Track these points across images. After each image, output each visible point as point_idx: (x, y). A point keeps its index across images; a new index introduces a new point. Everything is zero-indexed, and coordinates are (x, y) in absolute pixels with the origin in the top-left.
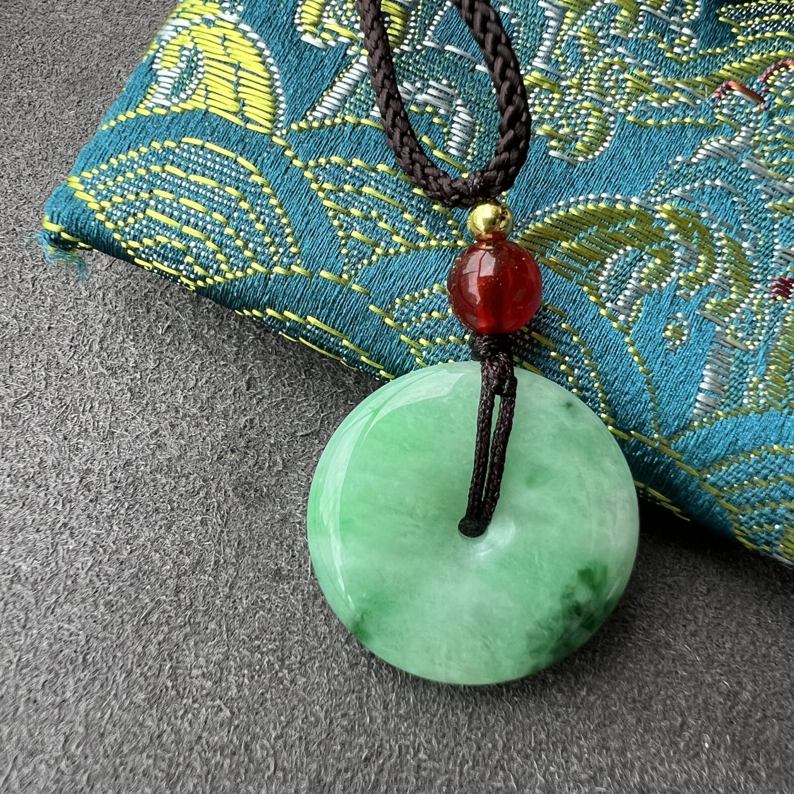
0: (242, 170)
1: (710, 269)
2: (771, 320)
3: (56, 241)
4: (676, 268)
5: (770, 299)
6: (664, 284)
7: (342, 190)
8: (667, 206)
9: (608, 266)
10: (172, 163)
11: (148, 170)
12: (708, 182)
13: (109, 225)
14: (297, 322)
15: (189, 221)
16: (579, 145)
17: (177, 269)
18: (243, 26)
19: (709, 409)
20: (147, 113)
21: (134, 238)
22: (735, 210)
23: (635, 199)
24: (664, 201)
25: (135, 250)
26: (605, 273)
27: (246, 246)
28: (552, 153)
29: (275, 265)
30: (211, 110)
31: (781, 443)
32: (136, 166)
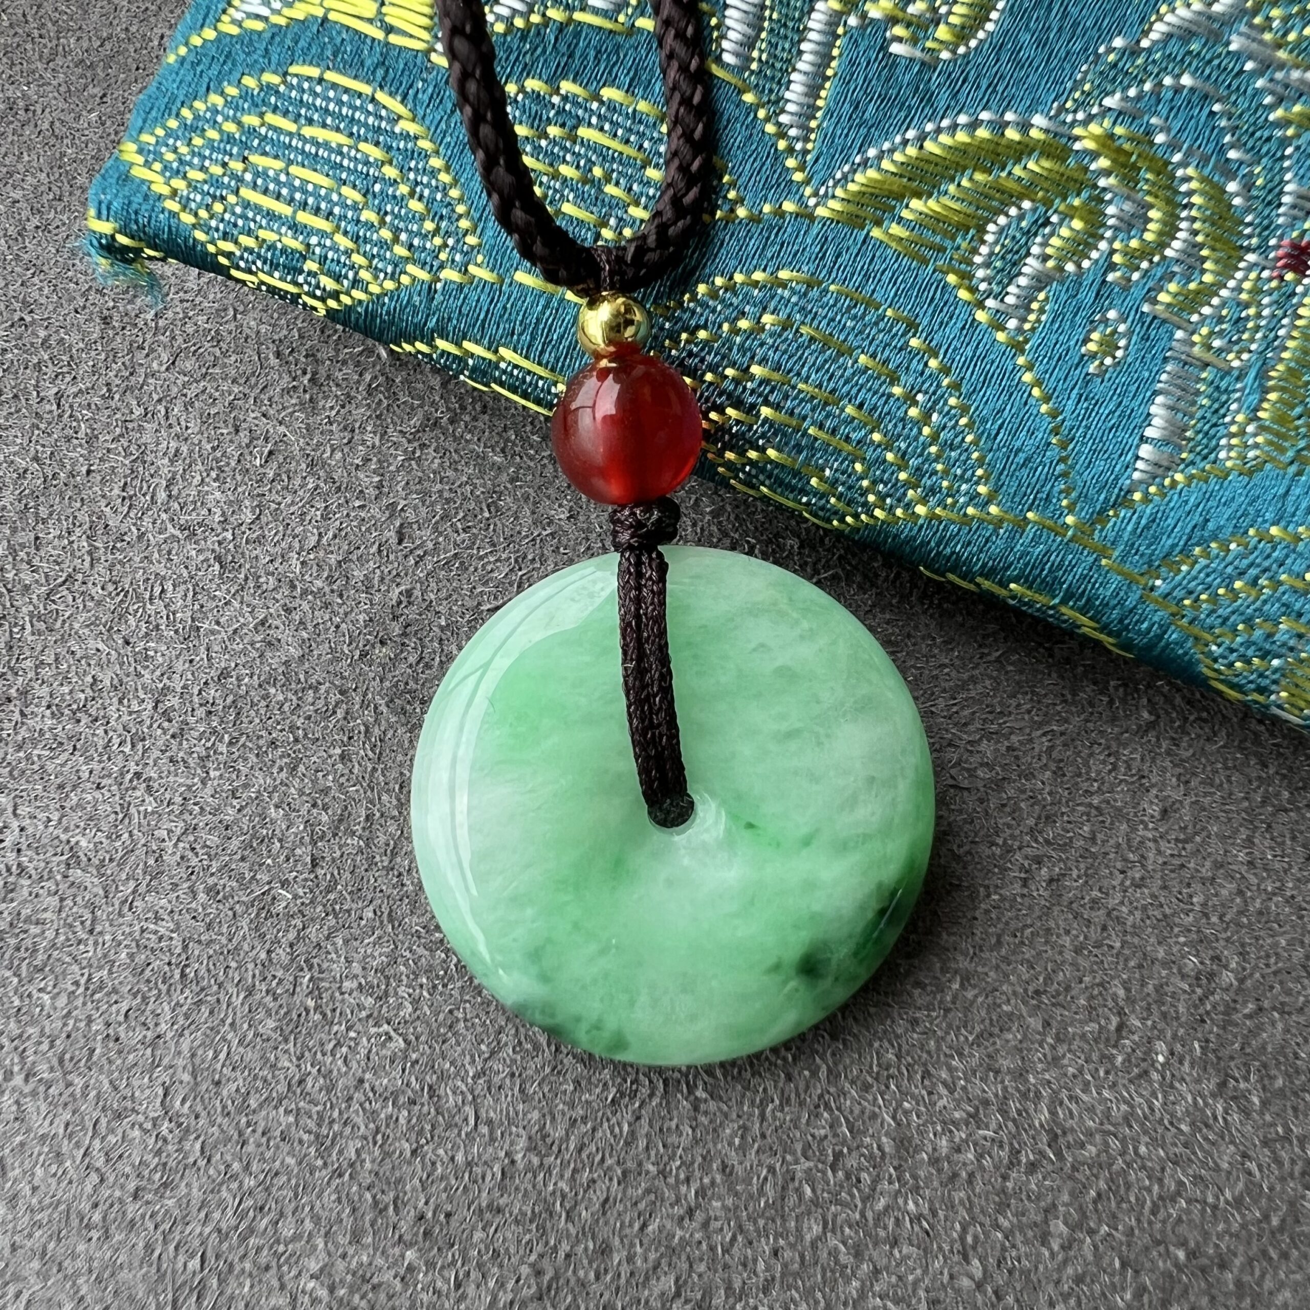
0: (384, 113)
1: (1169, 231)
2: (1274, 316)
3: (110, 248)
4: (1108, 234)
5: (1270, 279)
6: (1086, 264)
7: (545, 135)
8: (1095, 128)
9: (989, 238)
10: (275, 110)
11: (239, 123)
12: (1168, 81)
13: (187, 218)
14: (484, 359)
15: (306, 204)
16: (942, 32)
17: (295, 283)
19: (1160, 470)
20: (234, 30)
21: (225, 236)
22: (1214, 128)
23: (1038, 120)
24: (1090, 118)
25: (229, 255)
26: (984, 250)
27: (396, 240)
28: (895, 48)
29: (442, 267)
30: (332, 16)
31: (1283, 523)
32: (219, 119)
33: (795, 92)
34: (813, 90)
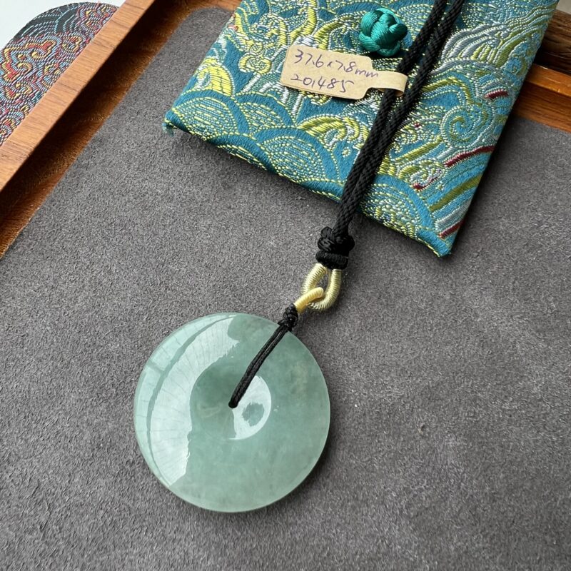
0: (222, 106)
3: (168, 126)
4: (348, 135)
6: (344, 140)
7: (250, 112)
9: (327, 134)
10: (202, 104)
11: (195, 106)
13: (184, 121)
14: (236, 149)
15: (206, 120)
16: (321, 101)
17: (202, 134)
18: (224, 67)
20: (195, 90)
21: (190, 125)
23: (337, 116)
24: (346, 116)
25: (190, 128)
27: (222, 127)
28: (312, 103)
29: (230, 132)
30: (213, 90)
32: (191, 105)
33: (295, 108)
34: (298, 108)
